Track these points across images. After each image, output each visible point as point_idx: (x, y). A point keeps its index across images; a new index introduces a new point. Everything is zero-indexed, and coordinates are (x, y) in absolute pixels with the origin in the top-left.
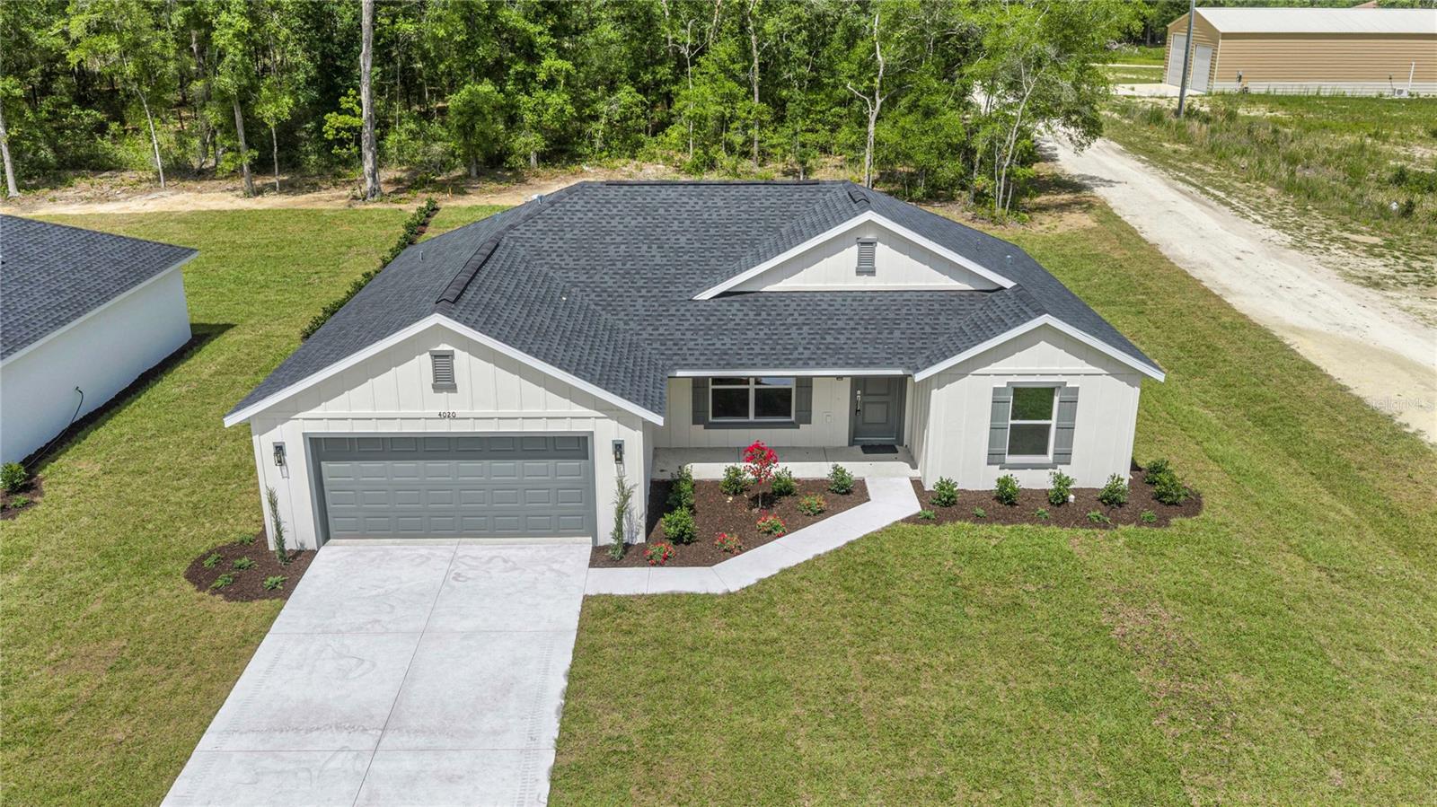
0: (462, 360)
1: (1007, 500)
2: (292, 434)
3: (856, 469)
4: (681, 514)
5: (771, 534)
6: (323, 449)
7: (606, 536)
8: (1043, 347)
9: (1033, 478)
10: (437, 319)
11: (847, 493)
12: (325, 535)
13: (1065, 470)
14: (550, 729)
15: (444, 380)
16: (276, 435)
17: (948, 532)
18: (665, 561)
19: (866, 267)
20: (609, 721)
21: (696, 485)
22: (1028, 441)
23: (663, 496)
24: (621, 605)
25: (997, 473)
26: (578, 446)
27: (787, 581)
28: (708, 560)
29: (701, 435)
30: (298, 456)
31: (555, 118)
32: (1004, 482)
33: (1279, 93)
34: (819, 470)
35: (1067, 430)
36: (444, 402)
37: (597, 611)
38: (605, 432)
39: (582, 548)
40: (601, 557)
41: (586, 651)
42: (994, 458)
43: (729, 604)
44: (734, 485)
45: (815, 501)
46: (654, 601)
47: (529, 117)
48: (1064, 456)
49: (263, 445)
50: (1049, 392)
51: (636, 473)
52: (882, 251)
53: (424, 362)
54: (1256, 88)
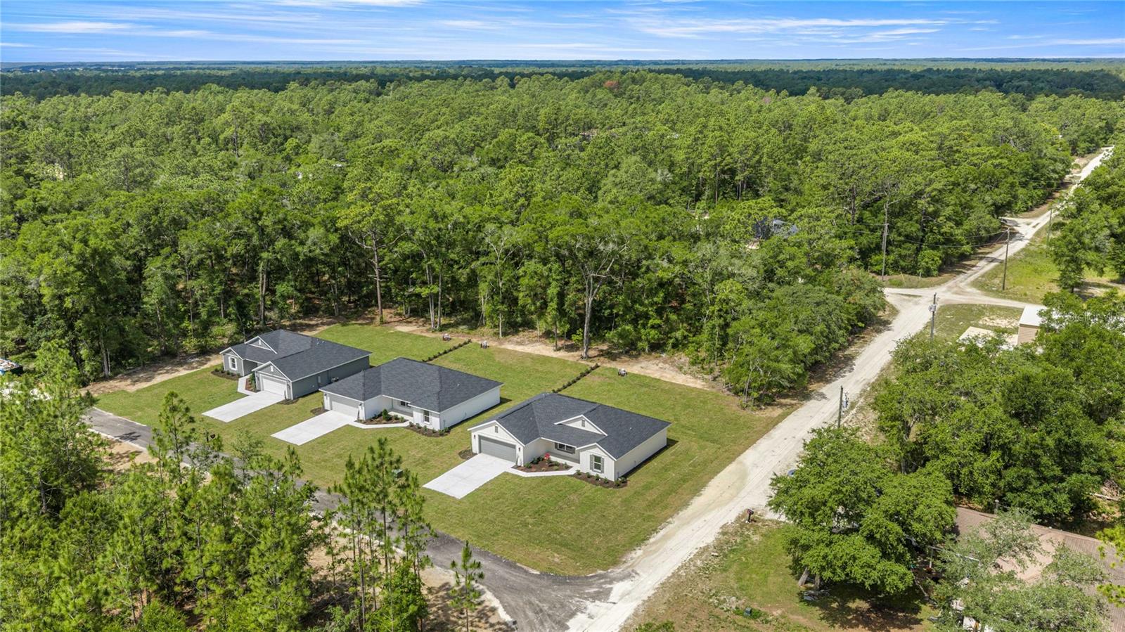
0: (499, 428)
1: (591, 477)
2: (476, 434)
6: (480, 437)
8: (599, 449)
9: (593, 473)
12: (479, 451)
13: (601, 475)
17: (578, 480)
18: (522, 470)
19: (582, 424)
22: (597, 467)
24: (509, 474)
25: (591, 471)
26: (514, 447)
28: (529, 472)
30: (477, 437)
31: (653, 338)
32: (591, 474)
35: (603, 467)
36: (496, 434)
37: (504, 474)
38: (518, 446)
39: (510, 464)
41: (496, 478)
42: (591, 468)
43: (522, 478)
45: (557, 468)
46: (513, 475)
47: (644, 337)
48: (602, 472)
49: (473, 434)
50: (601, 459)
52: (586, 422)
53: (494, 428)
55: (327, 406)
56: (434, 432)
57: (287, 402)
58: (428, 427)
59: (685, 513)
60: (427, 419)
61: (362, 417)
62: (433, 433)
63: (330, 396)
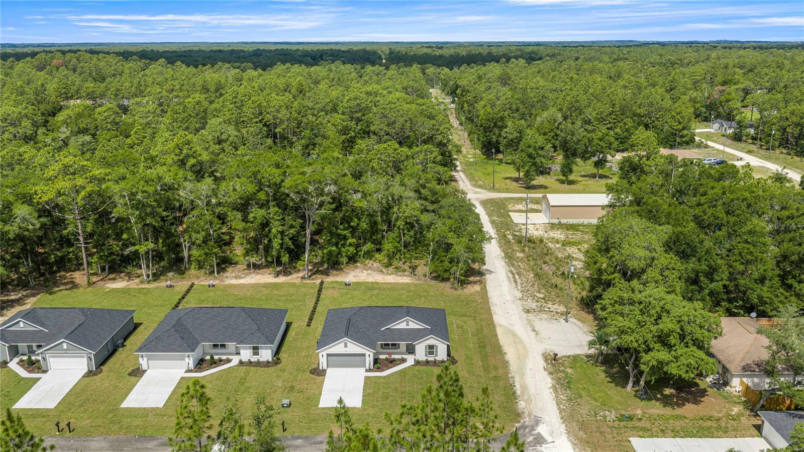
0: (348, 343)
1: (427, 362)
2: (325, 353)
3: (405, 357)
4: (378, 364)
5: (391, 367)
6: (328, 355)
7: (367, 368)
8: (432, 339)
9: (431, 359)
10: (346, 338)
11: (404, 361)
12: (328, 367)
13: (436, 358)
14: (362, 391)
15: (346, 346)
16: (322, 353)
17: (417, 367)
18: (376, 371)
19: (408, 325)
20: (369, 391)
21: (381, 359)
22: (431, 353)
23: (376, 361)
24: (370, 377)
25: (426, 358)
26: (364, 355)
27: (392, 374)
28: (382, 371)
29: (382, 350)
30: (325, 356)
31: (351, 254)
32: (427, 360)
33: (571, 223)
34: (399, 357)
35: (437, 352)
36: (346, 349)
37: (367, 378)
38: (367, 353)
39: (364, 369)
40: (367, 371)
41: (365, 383)
42: (426, 356)
43: (384, 377)
44: (387, 359)
45: (398, 362)
46: (374, 377)
47: (344, 254)
48: (436, 356)
49: (320, 355)
50: (434, 346)
51: (372, 359)
52: (410, 322)
53: (343, 344)
54: (563, 221)
55: (144, 367)
56: (268, 362)
57: (90, 373)
58: (261, 360)
59: (513, 367)
60: (256, 354)
61: (191, 366)
62: (267, 364)
63: (147, 356)
